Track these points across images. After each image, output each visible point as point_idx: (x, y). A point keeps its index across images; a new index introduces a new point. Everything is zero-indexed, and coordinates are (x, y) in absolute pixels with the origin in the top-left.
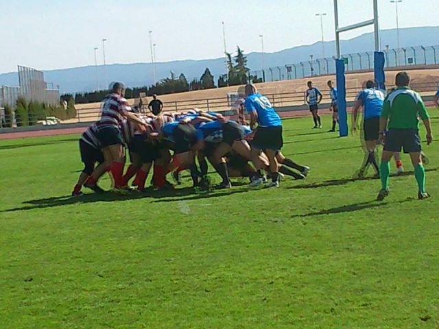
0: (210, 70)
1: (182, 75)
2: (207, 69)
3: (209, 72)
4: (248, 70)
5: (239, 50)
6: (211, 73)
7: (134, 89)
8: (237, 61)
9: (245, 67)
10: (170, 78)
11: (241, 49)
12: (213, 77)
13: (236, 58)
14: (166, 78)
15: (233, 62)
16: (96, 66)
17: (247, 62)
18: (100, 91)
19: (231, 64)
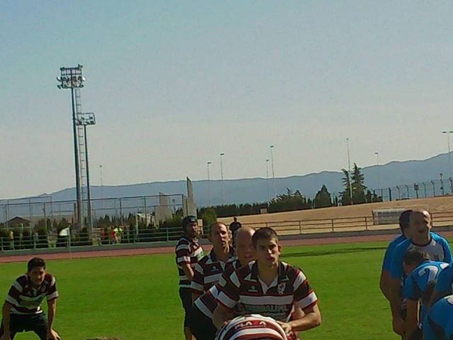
0: (327, 187)
1: (298, 191)
2: (324, 186)
3: (326, 190)
4: (365, 188)
5: (356, 167)
6: (328, 191)
7: (254, 204)
8: (353, 178)
9: (363, 185)
10: (286, 194)
11: (358, 167)
12: (330, 194)
13: (353, 176)
14: (282, 195)
15: (350, 179)
17: (364, 180)
18: (217, 207)
19: (348, 181)
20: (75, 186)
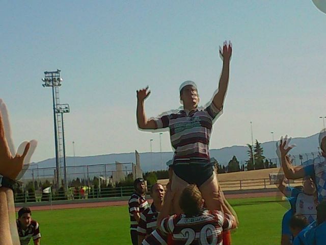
0: (236, 157)
2: (234, 156)
3: (236, 159)
4: (264, 157)
5: (257, 143)
6: (237, 160)
8: (255, 151)
9: (262, 155)
11: (259, 142)
12: (238, 162)
13: (255, 149)
15: (253, 151)
16: (151, 153)
17: (263, 152)
18: (158, 172)
19: (252, 153)
20: (55, 157)
